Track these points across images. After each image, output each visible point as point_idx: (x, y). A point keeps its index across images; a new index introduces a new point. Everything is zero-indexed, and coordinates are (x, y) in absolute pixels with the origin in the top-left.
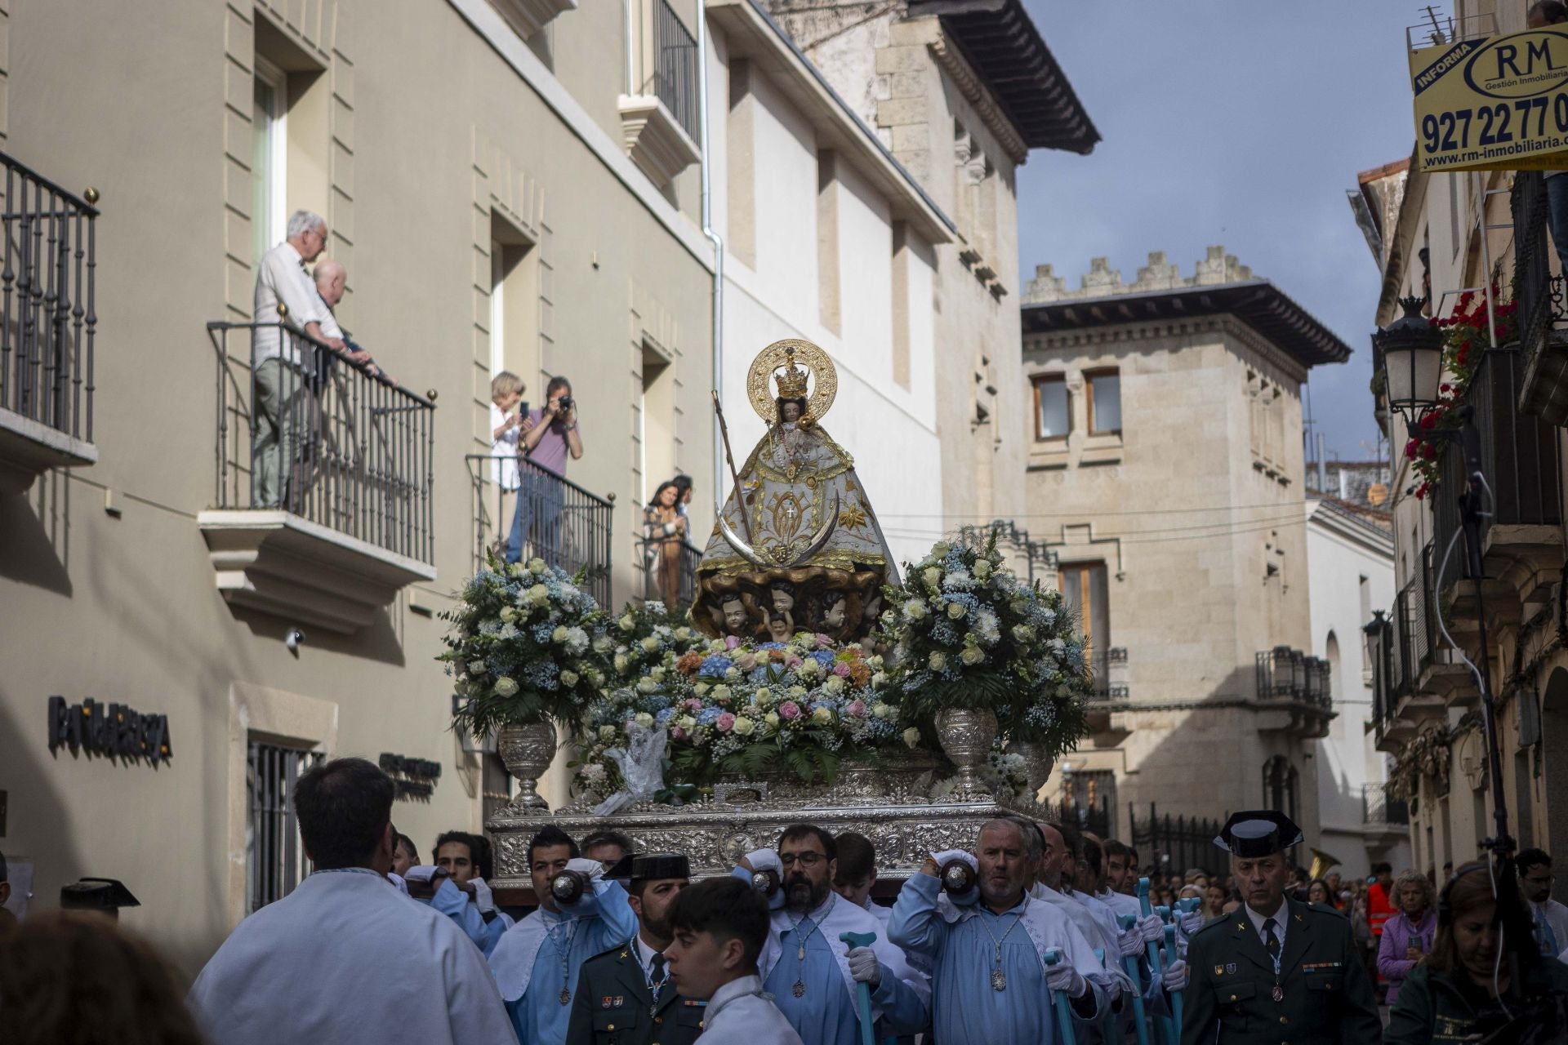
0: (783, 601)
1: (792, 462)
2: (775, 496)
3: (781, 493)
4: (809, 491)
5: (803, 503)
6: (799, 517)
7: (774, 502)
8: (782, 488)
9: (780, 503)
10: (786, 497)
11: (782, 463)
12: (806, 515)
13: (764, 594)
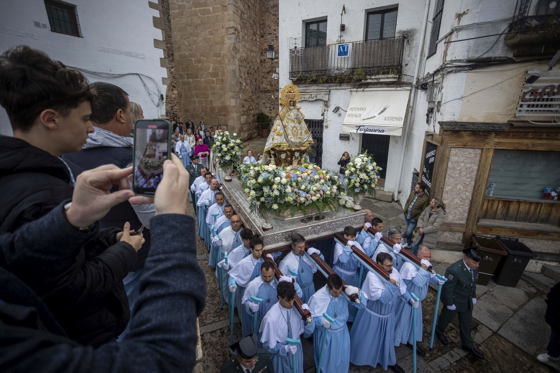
0: (297, 154)
1: (296, 118)
2: (291, 126)
3: (293, 126)
4: (299, 125)
5: (298, 128)
6: (298, 132)
7: (291, 128)
8: (292, 124)
9: (293, 129)
10: (294, 127)
11: (293, 118)
12: (299, 132)
13: (292, 153)
